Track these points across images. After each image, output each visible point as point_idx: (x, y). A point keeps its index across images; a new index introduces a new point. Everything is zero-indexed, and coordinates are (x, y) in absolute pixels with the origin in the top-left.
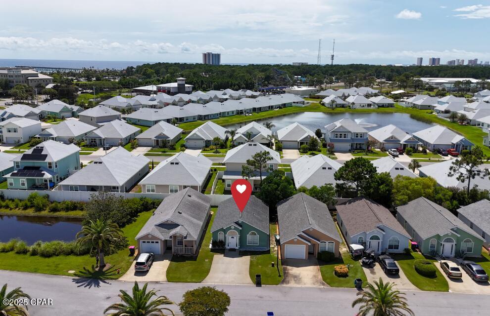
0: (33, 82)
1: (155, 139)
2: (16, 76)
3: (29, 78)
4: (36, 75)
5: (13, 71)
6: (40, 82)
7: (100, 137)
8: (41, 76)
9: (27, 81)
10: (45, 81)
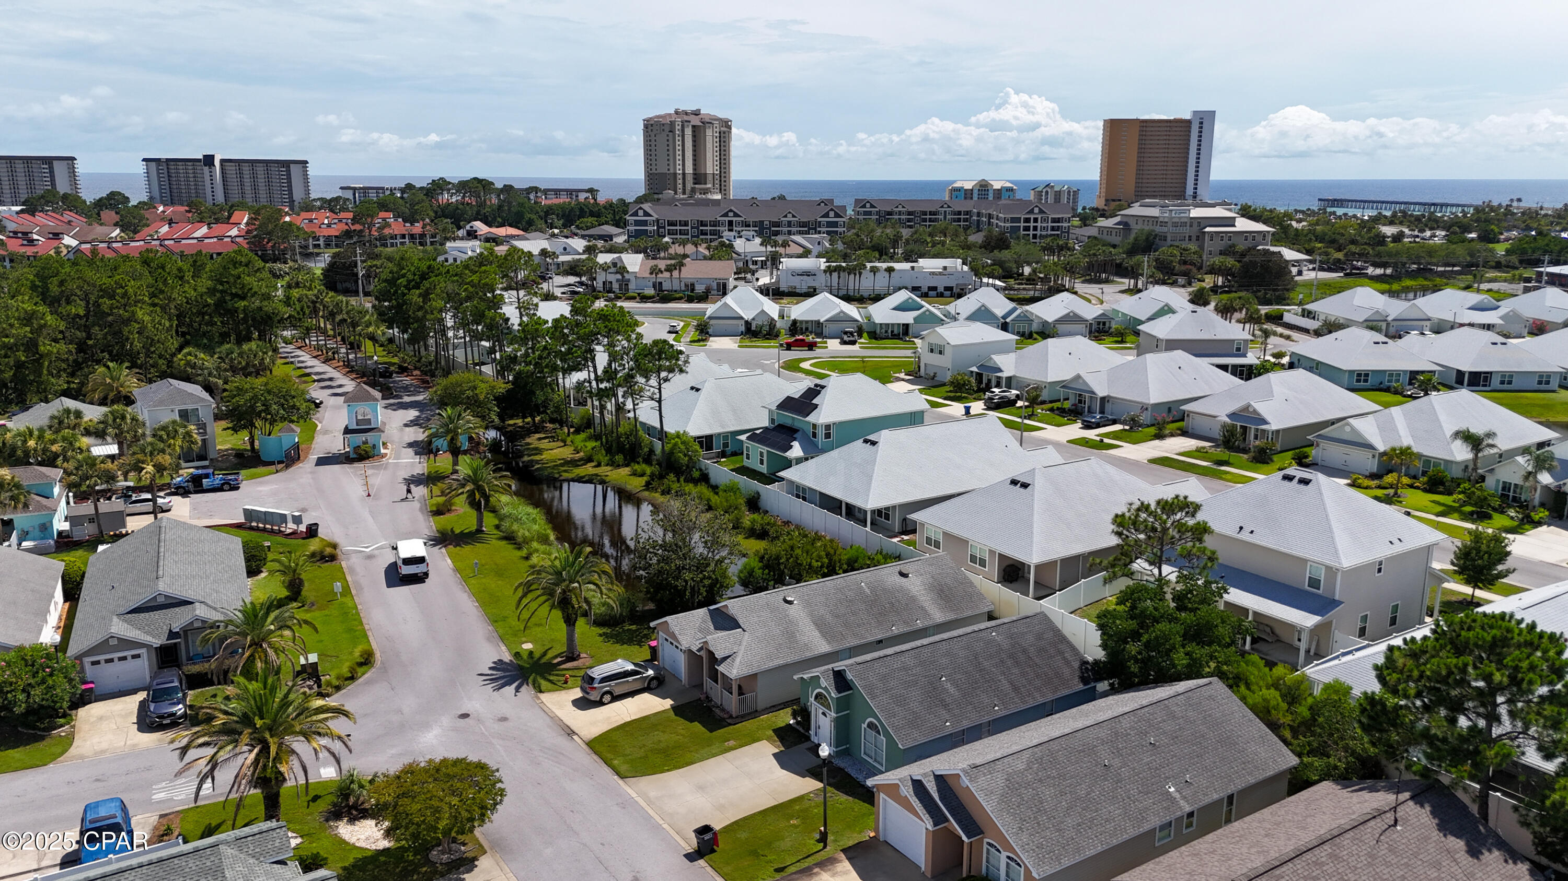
0: (1217, 240)
1: (1227, 420)
2: (1175, 225)
3: (1208, 229)
4: (1230, 222)
5: (1171, 211)
6: (1234, 240)
7: (1093, 393)
8: (1243, 225)
9: (1201, 236)
10: (1250, 238)
